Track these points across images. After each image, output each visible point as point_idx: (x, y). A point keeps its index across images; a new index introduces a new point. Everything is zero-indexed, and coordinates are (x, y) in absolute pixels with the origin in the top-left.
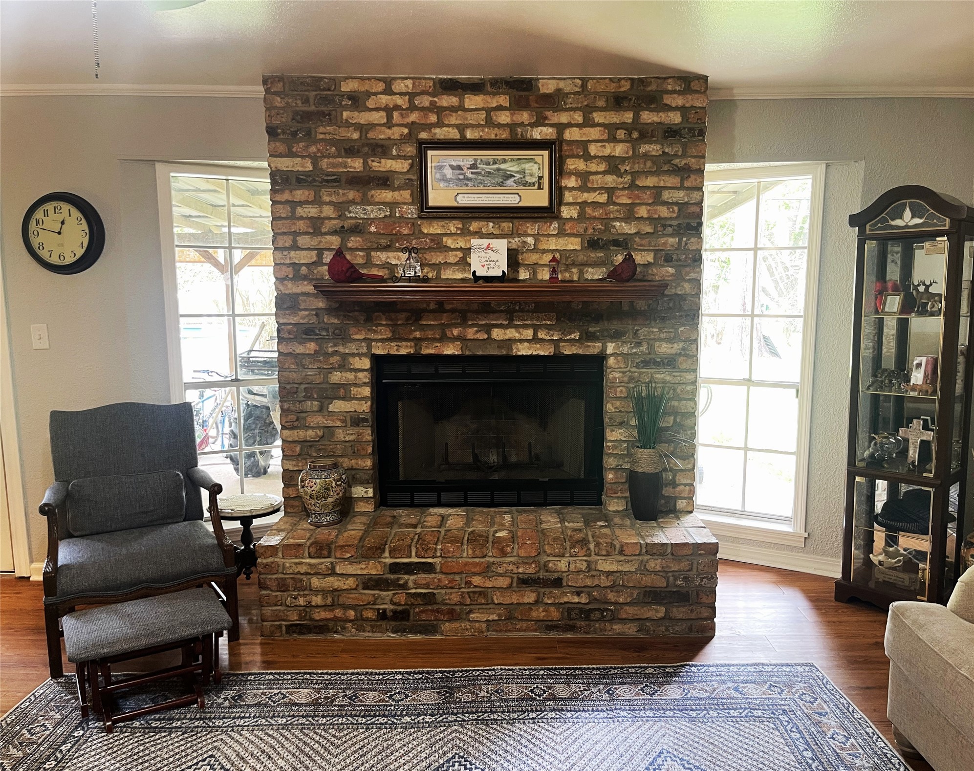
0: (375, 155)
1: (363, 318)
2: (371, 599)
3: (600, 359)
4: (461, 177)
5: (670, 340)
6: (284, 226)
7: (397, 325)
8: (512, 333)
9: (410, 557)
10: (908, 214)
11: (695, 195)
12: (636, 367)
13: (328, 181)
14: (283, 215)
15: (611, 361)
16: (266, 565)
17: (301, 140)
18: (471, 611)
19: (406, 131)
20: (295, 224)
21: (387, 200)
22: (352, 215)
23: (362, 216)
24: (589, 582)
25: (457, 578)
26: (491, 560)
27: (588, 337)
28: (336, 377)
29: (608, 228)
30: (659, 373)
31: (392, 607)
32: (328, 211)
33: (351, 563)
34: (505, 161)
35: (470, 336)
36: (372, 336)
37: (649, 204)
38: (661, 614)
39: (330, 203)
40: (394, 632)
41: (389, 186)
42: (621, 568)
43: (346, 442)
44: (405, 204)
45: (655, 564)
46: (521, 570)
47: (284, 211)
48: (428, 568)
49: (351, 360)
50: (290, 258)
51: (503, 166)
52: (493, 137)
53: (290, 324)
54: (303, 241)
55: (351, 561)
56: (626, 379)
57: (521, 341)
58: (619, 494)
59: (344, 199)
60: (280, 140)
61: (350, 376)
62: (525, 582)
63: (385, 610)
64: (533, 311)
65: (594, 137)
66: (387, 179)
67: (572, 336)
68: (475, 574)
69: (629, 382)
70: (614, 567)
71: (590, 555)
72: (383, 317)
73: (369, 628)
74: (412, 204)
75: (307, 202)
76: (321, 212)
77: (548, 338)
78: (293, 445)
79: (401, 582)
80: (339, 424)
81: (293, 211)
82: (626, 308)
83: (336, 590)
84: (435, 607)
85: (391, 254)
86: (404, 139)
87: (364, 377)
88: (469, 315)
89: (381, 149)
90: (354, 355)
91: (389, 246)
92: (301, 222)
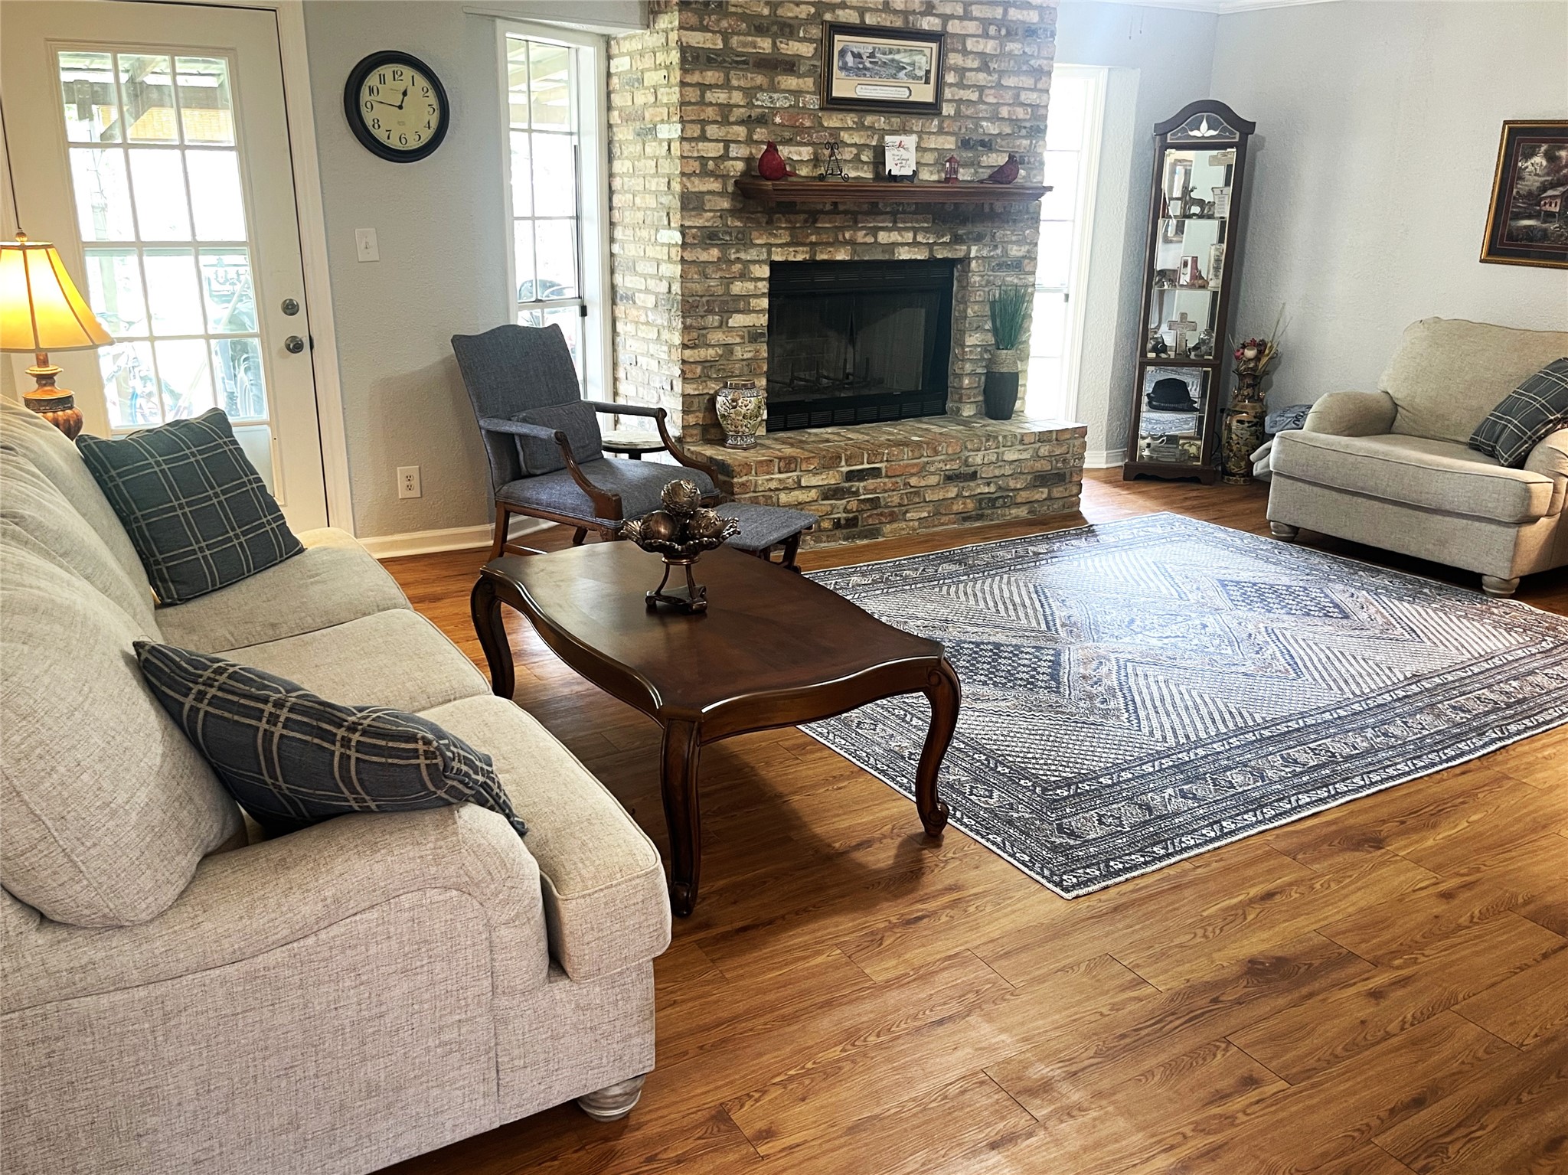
0: (783, 35)
1: (765, 220)
2: (829, 509)
3: (965, 261)
4: (861, 66)
5: (1018, 243)
6: (691, 113)
7: (795, 228)
8: (895, 237)
9: (862, 463)
10: (1204, 125)
11: (1045, 97)
12: (993, 271)
13: (737, 62)
14: (693, 100)
15: (973, 264)
16: (743, 484)
17: (713, 12)
18: (907, 512)
19: (813, 10)
20: (703, 111)
21: (792, 88)
22: (759, 103)
23: (769, 105)
24: (997, 472)
25: (898, 480)
26: (926, 460)
27: (957, 240)
28: (737, 288)
29: (977, 126)
30: (1008, 276)
31: (845, 515)
32: (737, 97)
33: (815, 474)
34: (899, 51)
35: (860, 240)
36: (772, 241)
37: (1010, 105)
38: (1045, 496)
39: (739, 88)
40: (844, 540)
41: (794, 71)
42: (1021, 457)
43: (743, 360)
44: (808, 93)
45: (1044, 450)
46: (948, 467)
47: (693, 95)
48: (875, 473)
49: (752, 267)
50: (698, 151)
51: (897, 57)
52: (888, 24)
53: (695, 227)
54: (712, 131)
55: (815, 472)
56: (984, 283)
57: (903, 244)
58: (972, 400)
59: (753, 84)
60: (692, 10)
61: (750, 286)
62: (950, 478)
63: (839, 519)
64: (914, 213)
65: (971, 32)
66: (794, 65)
67: (944, 239)
68: (913, 475)
69: (986, 285)
70: (1015, 457)
71: (998, 448)
72: (783, 219)
73: (824, 539)
74: (814, 93)
75: (717, 86)
76: (730, 98)
77: (925, 241)
78: (693, 366)
79: (854, 489)
80: (738, 340)
81: (703, 96)
82: (987, 209)
83: (800, 504)
84: (879, 511)
85: (792, 149)
86: (811, 20)
87: (764, 287)
88: (859, 217)
89: (787, 29)
90: (754, 262)
91: (791, 139)
92: (710, 109)
